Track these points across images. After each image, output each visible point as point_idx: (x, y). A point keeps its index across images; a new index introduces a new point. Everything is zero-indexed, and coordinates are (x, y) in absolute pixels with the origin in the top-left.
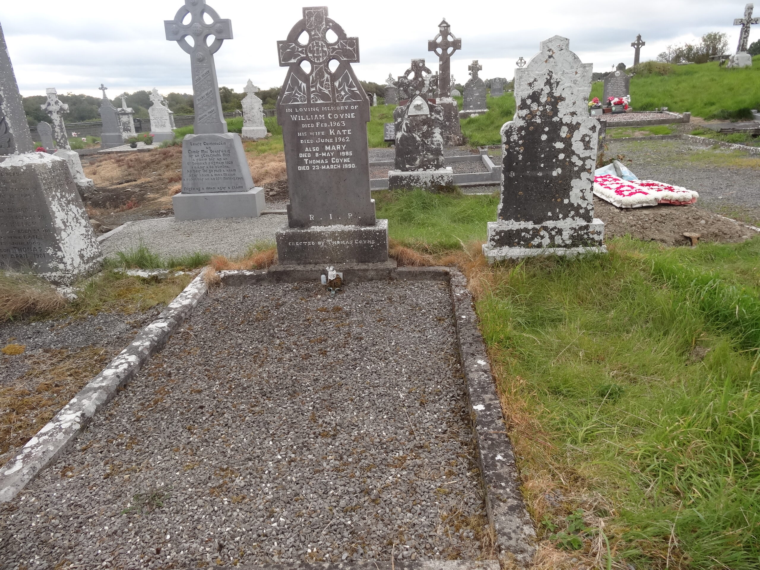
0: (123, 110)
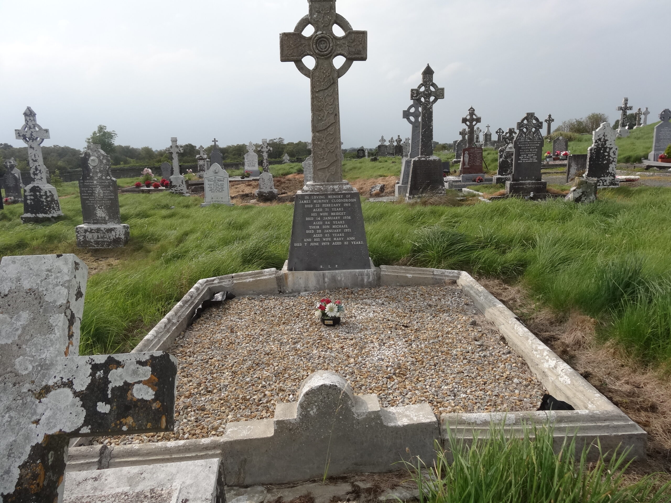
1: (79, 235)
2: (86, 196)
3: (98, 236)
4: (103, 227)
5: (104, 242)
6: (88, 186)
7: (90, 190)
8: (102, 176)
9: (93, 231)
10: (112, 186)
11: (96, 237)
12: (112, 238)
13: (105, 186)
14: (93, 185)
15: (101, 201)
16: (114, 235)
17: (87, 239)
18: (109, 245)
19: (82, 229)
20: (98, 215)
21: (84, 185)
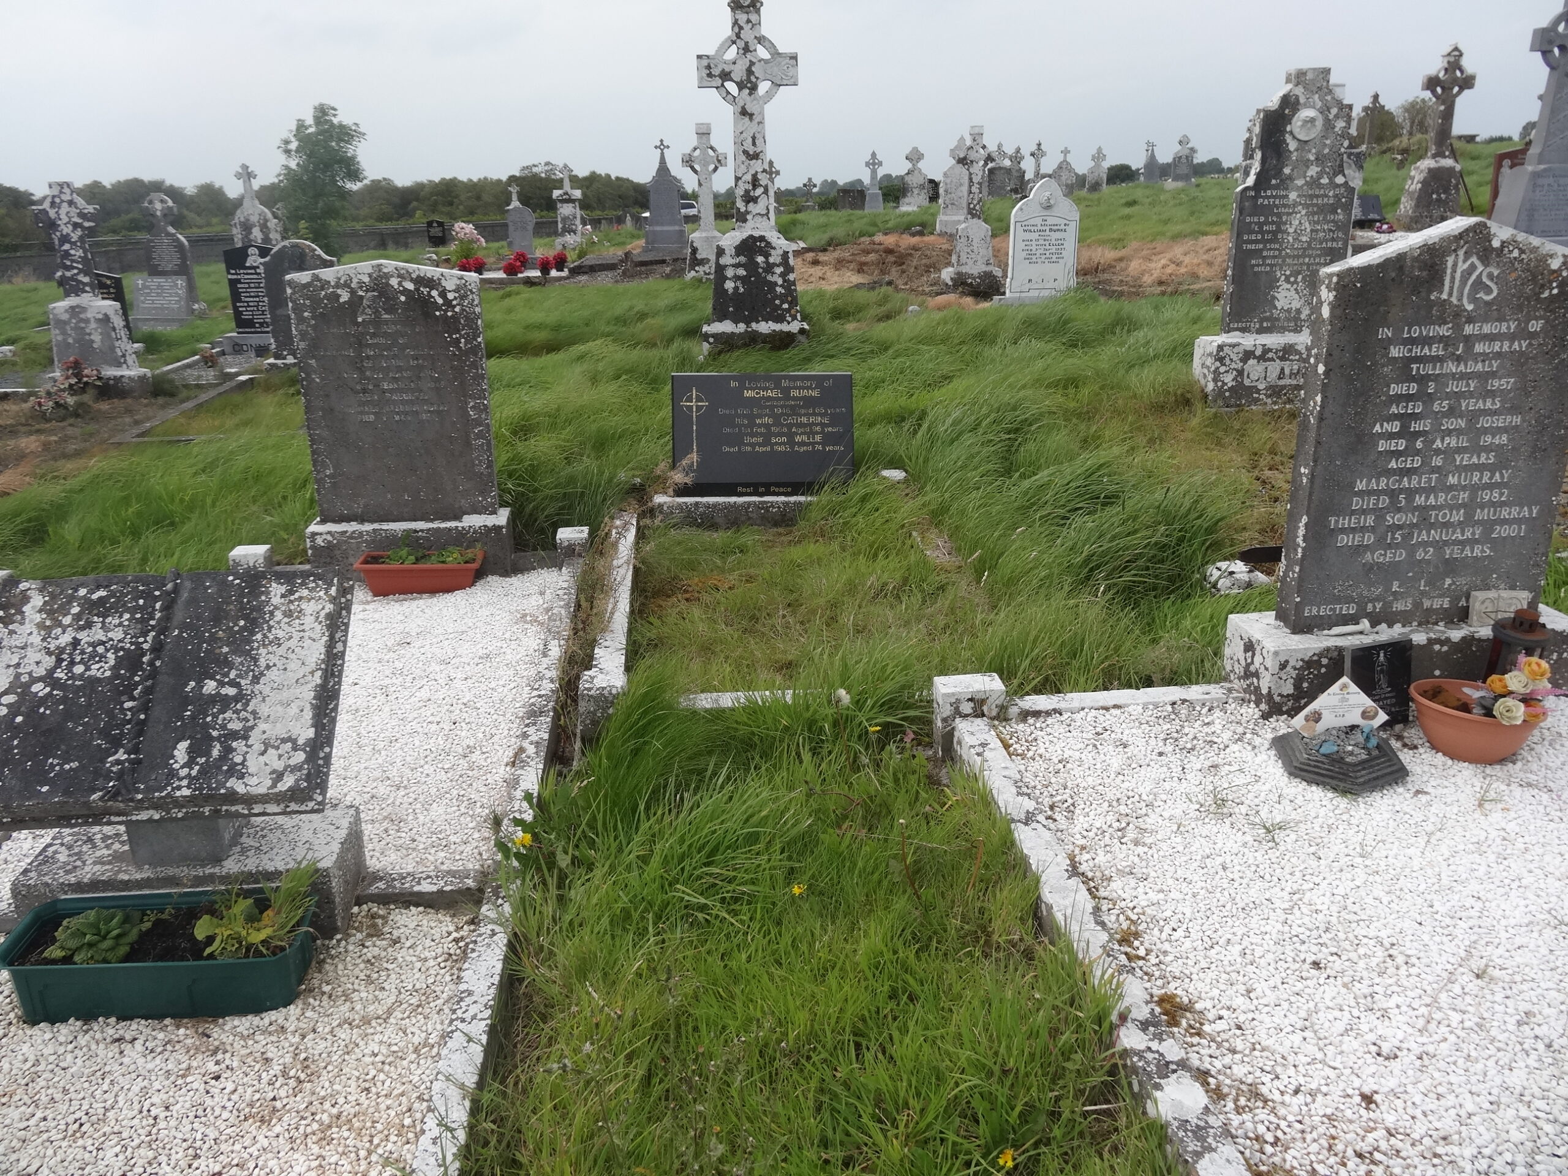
0: (566, 193)
1: (1222, 369)
2: (1256, 242)
3: (1282, 369)
5: (1296, 387)
6: (1267, 210)
7: (1273, 223)
8: (1320, 175)
9: (1270, 355)
11: (1273, 374)
13: (1322, 210)
14: (1285, 206)
15: (1298, 257)
17: (1247, 382)
19: (1236, 350)
20: (1279, 305)
21: (1255, 205)
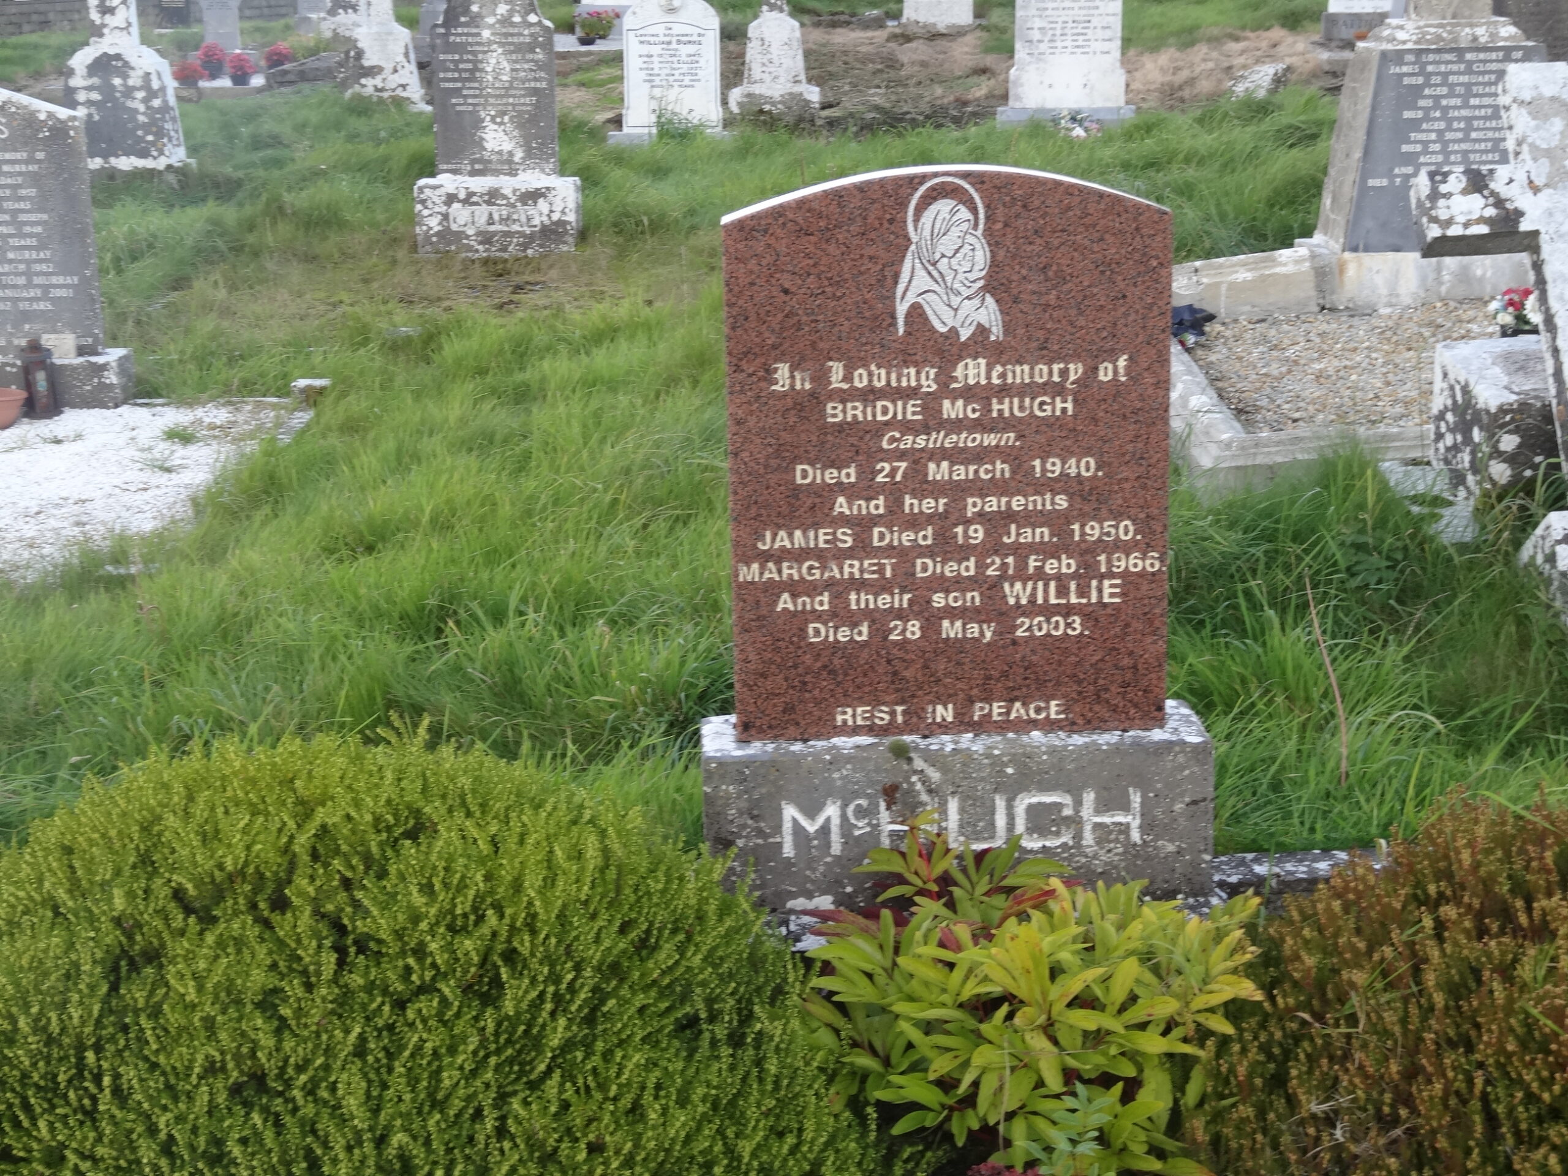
1: (426, 212)
2: (454, 80)
3: (490, 214)
4: (507, 184)
5: (508, 234)
6: (460, 48)
7: (468, 61)
8: (511, 12)
9: (475, 199)
10: (542, 46)
11: (482, 220)
12: (536, 221)
13: (519, 48)
14: (479, 44)
15: (501, 96)
16: (546, 211)
17: (454, 227)
18: (525, 246)
19: (438, 192)
20: (489, 146)
21: (447, 43)
